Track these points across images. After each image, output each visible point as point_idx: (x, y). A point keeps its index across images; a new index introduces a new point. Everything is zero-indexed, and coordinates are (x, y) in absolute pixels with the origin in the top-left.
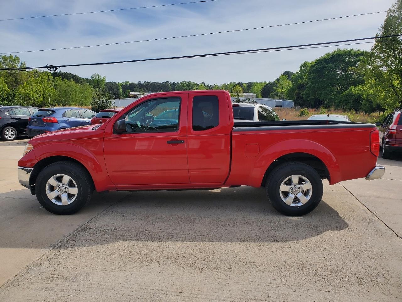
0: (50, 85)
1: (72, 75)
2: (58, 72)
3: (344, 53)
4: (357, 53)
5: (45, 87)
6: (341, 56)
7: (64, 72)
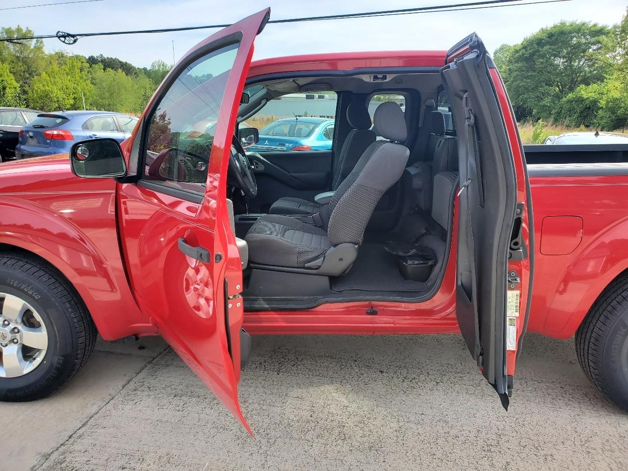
0: (85, 77)
1: (120, 62)
2: (97, 57)
3: (569, 28)
4: (593, 29)
5: (77, 82)
6: (565, 34)
7: (108, 58)
